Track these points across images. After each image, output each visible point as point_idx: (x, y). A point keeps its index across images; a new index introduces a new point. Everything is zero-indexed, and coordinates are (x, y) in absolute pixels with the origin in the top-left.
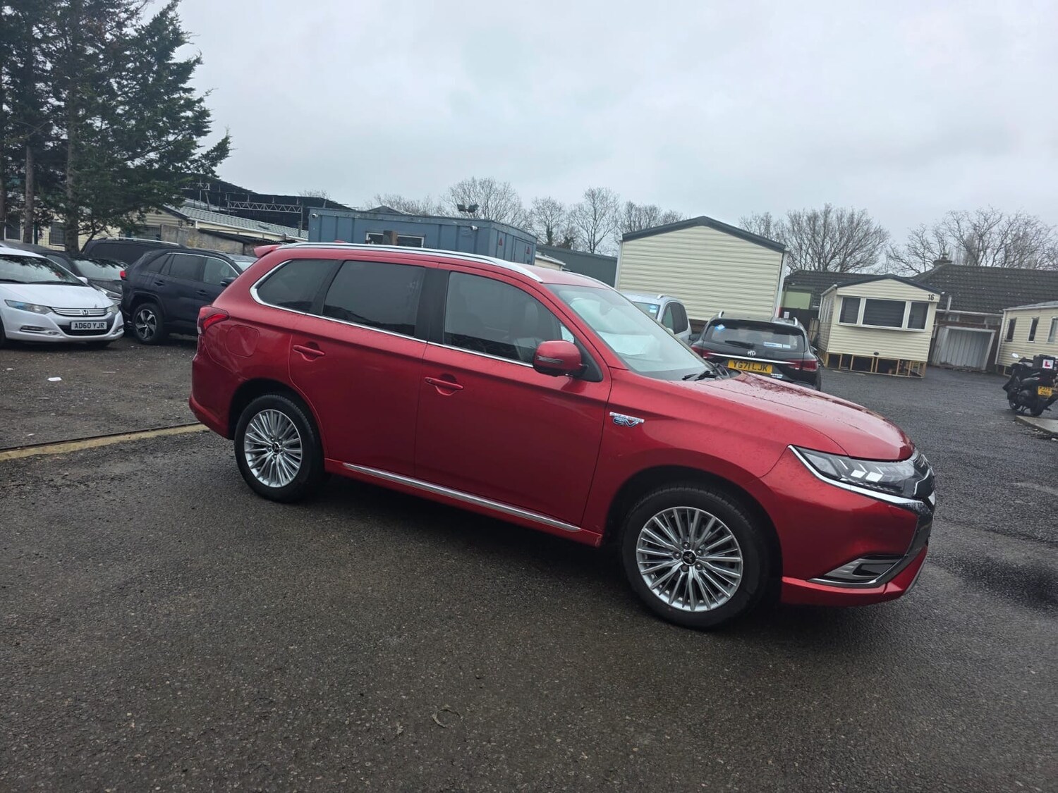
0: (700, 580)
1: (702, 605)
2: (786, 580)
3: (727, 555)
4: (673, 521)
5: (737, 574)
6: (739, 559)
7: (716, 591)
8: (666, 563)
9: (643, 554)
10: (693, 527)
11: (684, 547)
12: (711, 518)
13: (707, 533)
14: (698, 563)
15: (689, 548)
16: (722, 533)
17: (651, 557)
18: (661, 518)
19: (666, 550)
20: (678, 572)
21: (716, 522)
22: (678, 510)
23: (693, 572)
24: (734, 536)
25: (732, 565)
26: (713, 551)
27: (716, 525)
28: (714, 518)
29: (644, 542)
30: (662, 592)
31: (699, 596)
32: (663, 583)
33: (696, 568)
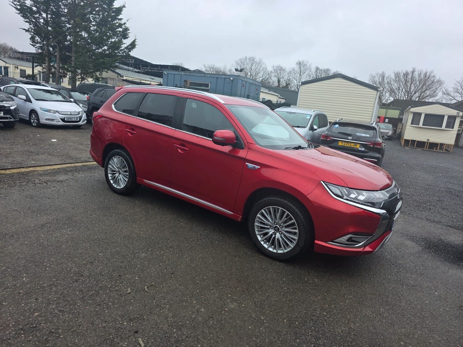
0: (280, 239)
1: (282, 250)
2: (316, 242)
3: (292, 229)
4: (270, 212)
5: (296, 238)
6: (297, 231)
7: (288, 245)
8: (267, 231)
9: (258, 226)
10: (278, 215)
11: (275, 224)
12: (286, 212)
13: (284, 218)
14: (280, 231)
15: (277, 225)
16: (291, 219)
17: (261, 228)
18: (265, 211)
19: (267, 225)
20: (272, 235)
21: (288, 214)
22: (272, 208)
23: (278, 235)
24: (295, 221)
25: (295, 234)
26: (287, 227)
27: (288, 215)
28: (287, 212)
29: (258, 221)
30: (265, 243)
31: (280, 246)
32: (266, 239)
33: (279, 233)
